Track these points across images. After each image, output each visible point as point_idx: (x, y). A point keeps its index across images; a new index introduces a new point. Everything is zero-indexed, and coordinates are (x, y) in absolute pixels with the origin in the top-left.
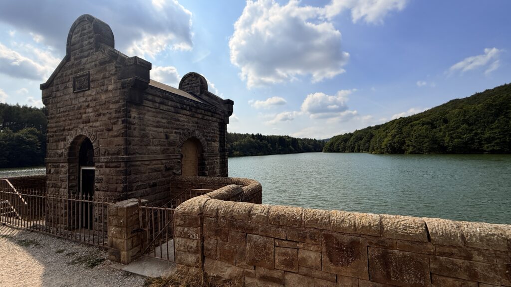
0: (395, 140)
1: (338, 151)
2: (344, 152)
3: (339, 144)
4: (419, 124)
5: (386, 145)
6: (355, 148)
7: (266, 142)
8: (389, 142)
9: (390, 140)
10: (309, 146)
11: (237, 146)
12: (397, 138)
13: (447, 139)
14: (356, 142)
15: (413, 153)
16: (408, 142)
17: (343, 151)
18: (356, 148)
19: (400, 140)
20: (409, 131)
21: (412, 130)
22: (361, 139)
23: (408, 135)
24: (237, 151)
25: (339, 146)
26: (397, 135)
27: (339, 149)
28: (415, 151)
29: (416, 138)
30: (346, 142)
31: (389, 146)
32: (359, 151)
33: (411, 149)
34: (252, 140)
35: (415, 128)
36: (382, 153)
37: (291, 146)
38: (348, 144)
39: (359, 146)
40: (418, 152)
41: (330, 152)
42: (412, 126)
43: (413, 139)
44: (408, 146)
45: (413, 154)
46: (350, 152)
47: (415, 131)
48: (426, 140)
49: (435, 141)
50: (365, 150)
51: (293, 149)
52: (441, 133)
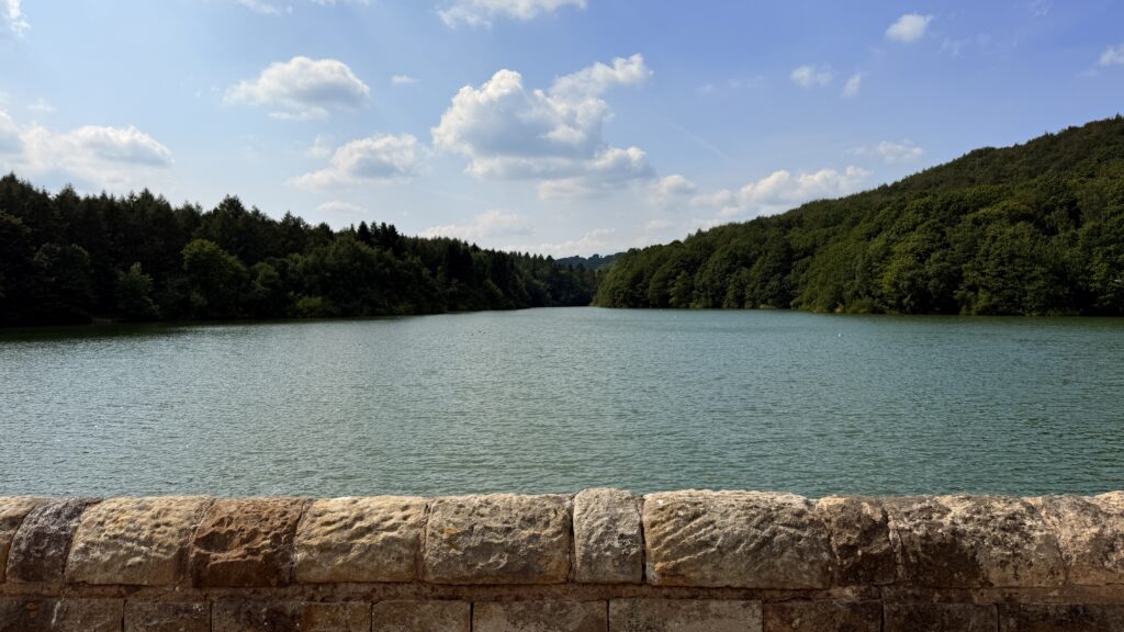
0: (931, 268)
1: (663, 303)
2: (687, 307)
3: (666, 279)
4: (1000, 216)
5: (895, 285)
6: (724, 294)
7: (417, 260)
8: (909, 274)
9: (911, 268)
10: (535, 281)
11: (306, 272)
12: (937, 261)
13: (1099, 268)
14: (729, 271)
15: (991, 312)
16: (971, 276)
17: (684, 302)
18: (730, 295)
19: (948, 268)
20: (974, 240)
21: (983, 236)
22: (748, 263)
23: (971, 251)
24: (310, 292)
25: (665, 287)
26: (932, 251)
27: (669, 297)
28: (995, 307)
29: (1002, 263)
30: (691, 272)
31: (910, 289)
32: (740, 303)
33: (983, 299)
34: (364, 248)
35: (992, 229)
36: (876, 312)
37: (489, 281)
38: (702, 278)
39: (742, 286)
40: (1007, 308)
41: (630, 307)
42: (976, 222)
43: (991, 266)
44: (974, 288)
45: (991, 314)
46: (706, 307)
47: (994, 238)
48: (1039, 269)
49: (1061, 273)
50: (765, 302)
51: (499, 291)
52: (1077, 250)
